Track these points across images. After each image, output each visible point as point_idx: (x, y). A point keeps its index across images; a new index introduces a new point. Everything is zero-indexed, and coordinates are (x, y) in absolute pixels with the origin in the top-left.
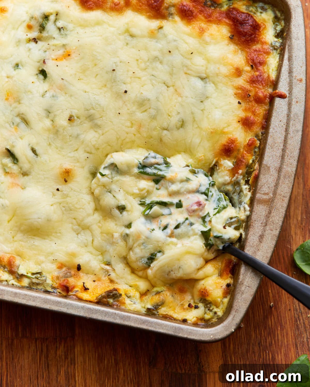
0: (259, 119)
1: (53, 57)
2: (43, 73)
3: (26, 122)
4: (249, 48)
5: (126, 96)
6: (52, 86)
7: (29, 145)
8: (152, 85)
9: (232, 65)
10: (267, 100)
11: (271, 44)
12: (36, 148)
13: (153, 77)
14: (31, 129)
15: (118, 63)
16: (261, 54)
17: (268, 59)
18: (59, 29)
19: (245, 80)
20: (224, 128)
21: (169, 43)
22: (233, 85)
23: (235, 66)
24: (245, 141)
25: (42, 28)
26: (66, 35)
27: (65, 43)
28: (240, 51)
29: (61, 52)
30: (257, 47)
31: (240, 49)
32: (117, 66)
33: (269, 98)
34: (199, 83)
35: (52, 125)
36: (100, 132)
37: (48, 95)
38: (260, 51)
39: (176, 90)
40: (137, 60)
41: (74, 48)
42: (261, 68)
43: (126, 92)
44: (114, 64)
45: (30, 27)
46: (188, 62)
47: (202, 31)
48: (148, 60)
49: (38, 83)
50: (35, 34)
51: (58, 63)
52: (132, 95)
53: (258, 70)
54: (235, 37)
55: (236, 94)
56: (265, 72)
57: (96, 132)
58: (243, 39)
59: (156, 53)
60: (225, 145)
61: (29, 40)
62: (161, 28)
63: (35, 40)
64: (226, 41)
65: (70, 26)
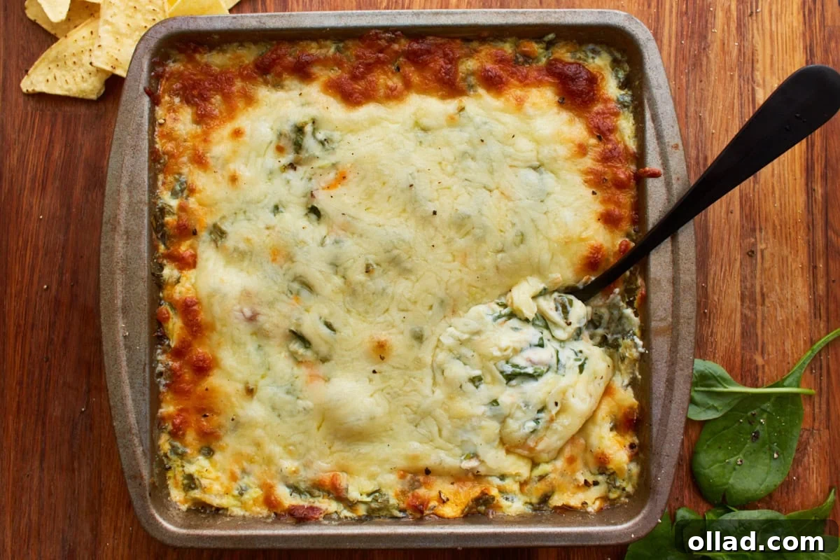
0: (626, 212)
1: (323, 185)
2: (315, 211)
3: (308, 286)
4: (589, 112)
5: (437, 219)
6: (332, 227)
7: (321, 318)
8: (469, 194)
9: (573, 142)
10: (633, 183)
11: (618, 100)
12: (331, 321)
13: (467, 182)
14: (317, 295)
15: (416, 174)
16: (607, 118)
17: (619, 122)
18: (322, 143)
19: (594, 160)
20: (581, 233)
21: (478, 128)
22: (579, 170)
23: (577, 142)
24: (614, 245)
25: (298, 147)
26: (333, 149)
27: (334, 162)
28: (577, 119)
29: (332, 175)
30: (599, 107)
31: (576, 115)
32: (414, 178)
33: (634, 179)
34: (532, 176)
35: (345, 283)
36: (413, 278)
37: (328, 241)
38: (604, 113)
39: (502, 193)
40: (440, 163)
41: (349, 165)
42: (612, 137)
43: (435, 213)
44: (410, 177)
45: (280, 149)
46: (511, 150)
47: (520, 102)
48: (455, 159)
49: (312, 227)
50: (289, 157)
51: (332, 192)
52: (444, 214)
53: (608, 140)
54: (565, 101)
55: (586, 182)
56: (619, 142)
57: (407, 279)
58: (579, 101)
59: (464, 147)
60: (588, 258)
61: (285, 168)
62: (462, 109)
63: (292, 166)
64: (555, 109)
65: (336, 135)
